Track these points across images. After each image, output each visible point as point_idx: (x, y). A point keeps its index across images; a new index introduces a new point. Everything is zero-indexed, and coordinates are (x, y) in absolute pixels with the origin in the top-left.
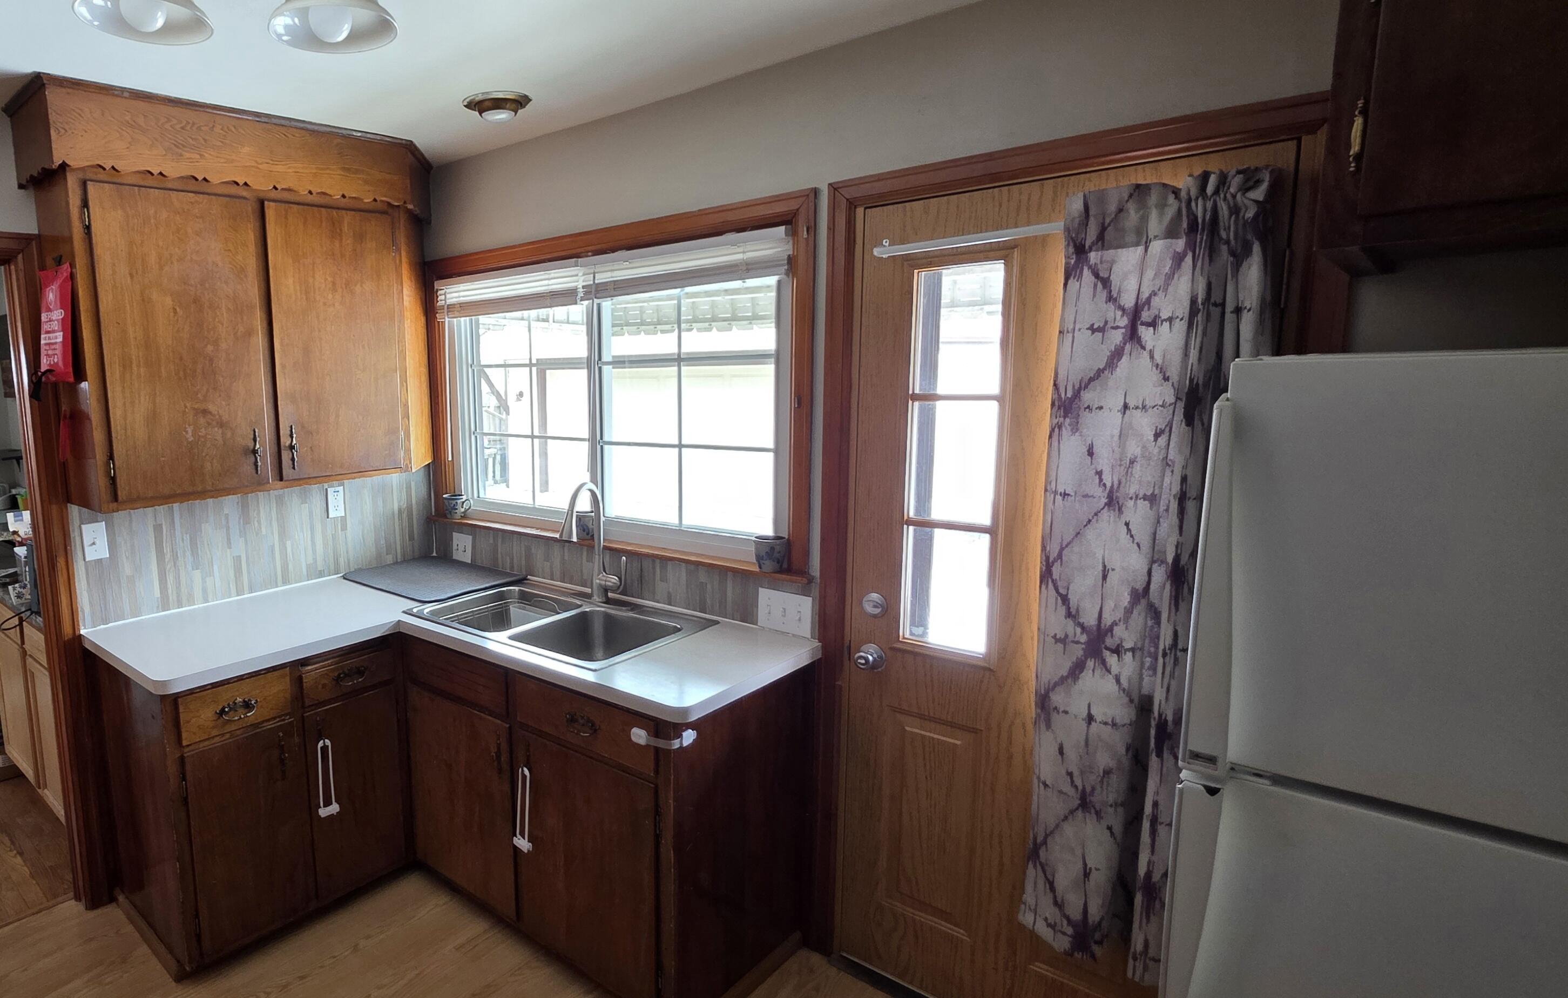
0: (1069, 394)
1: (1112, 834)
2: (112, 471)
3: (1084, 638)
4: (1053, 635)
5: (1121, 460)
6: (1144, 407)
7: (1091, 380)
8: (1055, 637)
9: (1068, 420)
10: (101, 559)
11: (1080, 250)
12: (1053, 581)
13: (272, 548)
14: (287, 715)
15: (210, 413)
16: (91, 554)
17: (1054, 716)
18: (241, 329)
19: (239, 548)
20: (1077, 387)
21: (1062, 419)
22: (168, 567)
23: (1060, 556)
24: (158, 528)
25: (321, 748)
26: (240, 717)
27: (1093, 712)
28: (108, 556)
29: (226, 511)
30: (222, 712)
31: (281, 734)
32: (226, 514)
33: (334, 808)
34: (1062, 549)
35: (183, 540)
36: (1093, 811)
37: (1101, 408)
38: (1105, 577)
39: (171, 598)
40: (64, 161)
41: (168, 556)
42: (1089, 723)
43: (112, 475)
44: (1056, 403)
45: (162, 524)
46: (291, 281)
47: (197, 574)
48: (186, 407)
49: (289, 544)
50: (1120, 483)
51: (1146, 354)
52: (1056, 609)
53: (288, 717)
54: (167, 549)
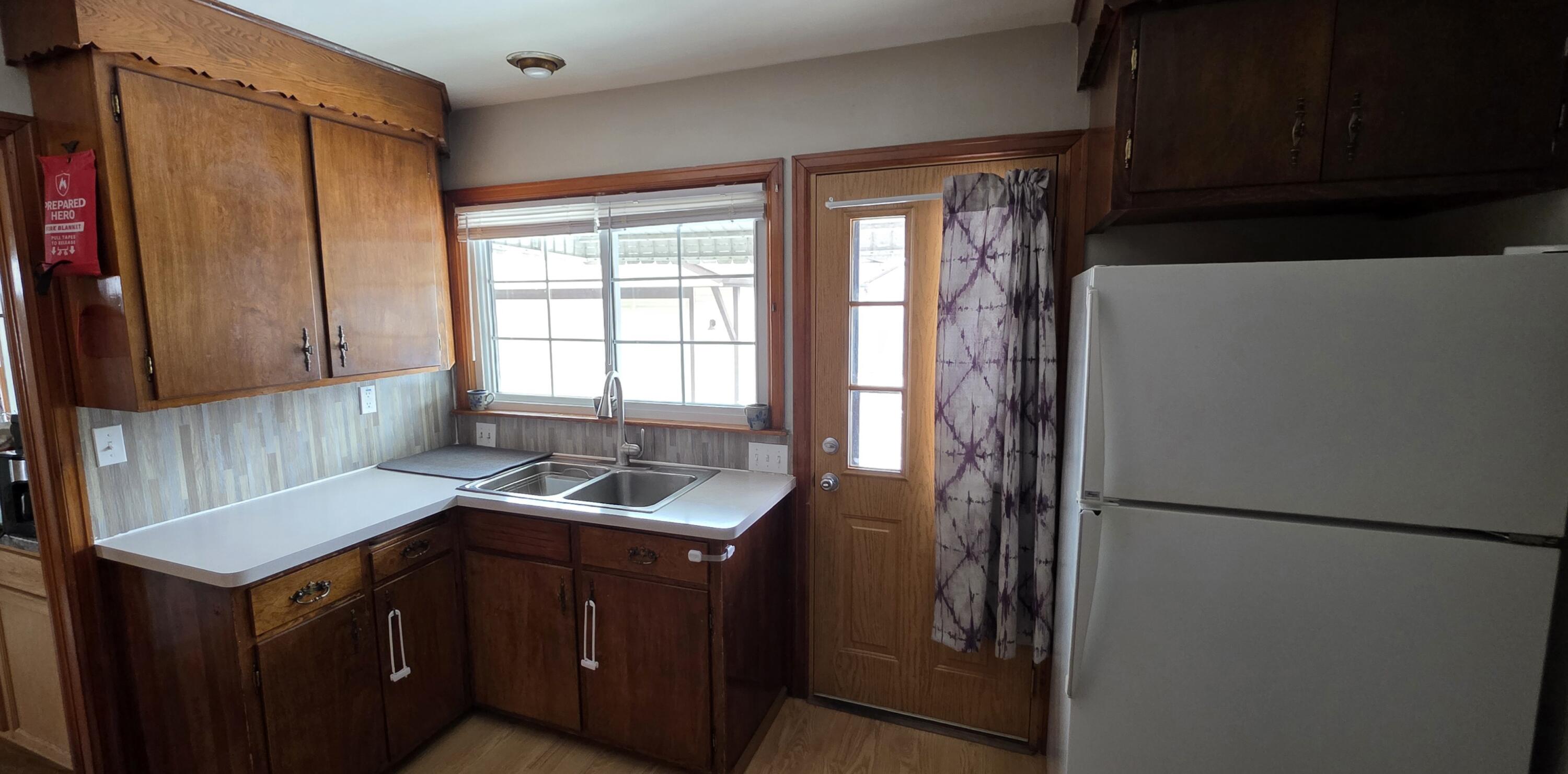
0: (950, 300)
1: (984, 570)
2: (151, 368)
3: (964, 451)
4: (946, 451)
5: (979, 340)
6: (991, 307)
7: (961, 291)
8: (947, 452)
9: (949, 316)
10: (118, 464)
11: (952, 211)
12: (944, 417)
13: (307, 444)
14: (358, 591)
15: (259, 311)
16: (105, 460)
17: (949, 502)
18: (289, 233)
19: (274, 446)
20: (954, 295)
21: (945, 316)
22: (197, 468)
23: (948, 401)
24: (185, 430)
25: (392, 618)
26: (316, 600)
27: (971, 496)
28: (126, 460)
29: (259, 410)
30: (297, 596)
31: (353, 611)
32: (259, 414)
33: (406, 671)
34: (949, 397)
35: (213, 440)
36: (973, 558)
37: (967, 308)
38: (973, 412)
39: (200, 499)
40: (92, 43)
41: (197, 457)
42: (969, 504)
43: (152, 372)
44: (941, 306)
45: (189, 426)
46: (337, 193)
47: (229, 475)
48: (233, 305)
49: (324, 440)
50: (979, 353)
51: (991, 275)
52: (947, 435)
53: (359, 594)
54: (195, 451)
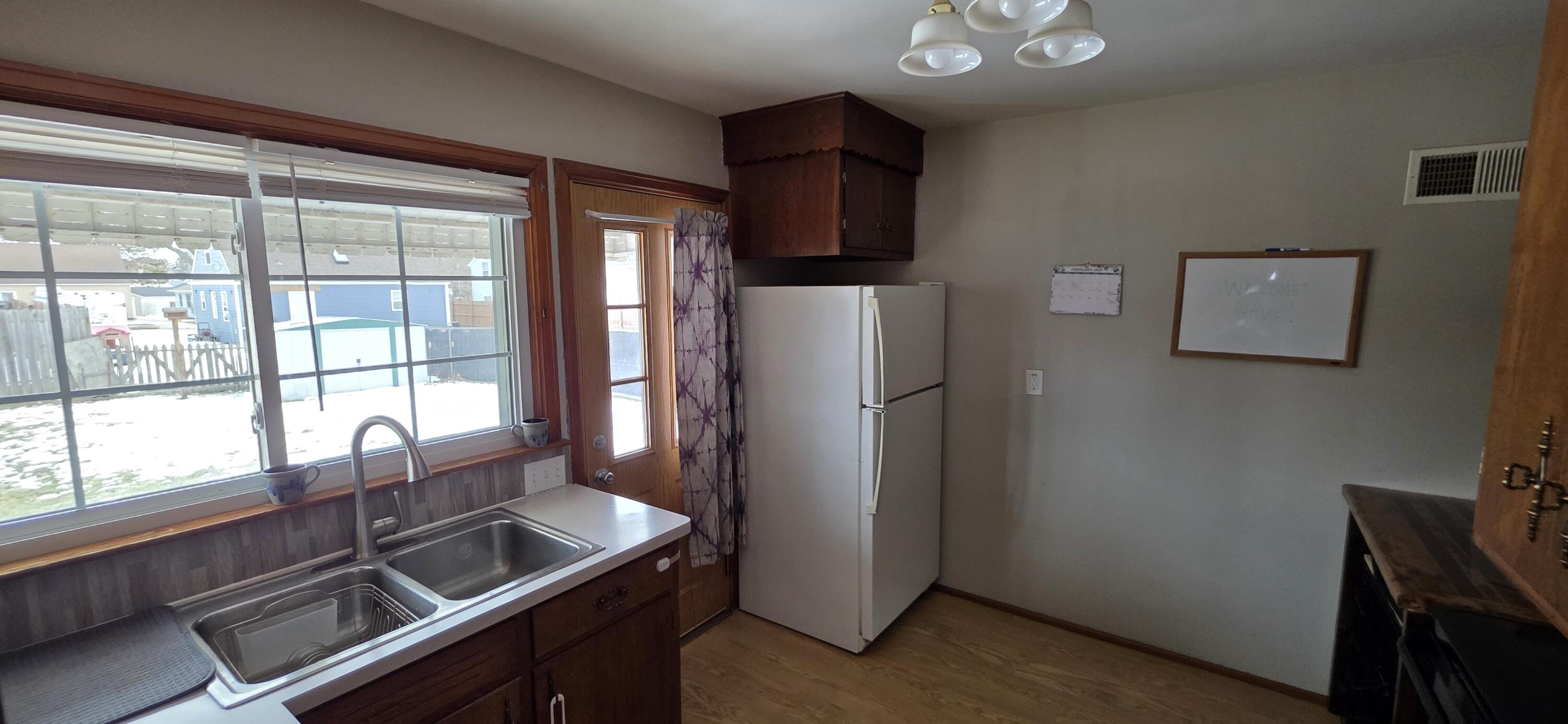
0: (685, 303)
3: (702, 415)
4: (693, 418)
5: (702, 332)
6: (709, 308)
7: (691, 296)
8: (694, 419)
9: (686, 315)
11: (681, 235)
12: (689, 393)
17: (698, 457)
21: (682, 315)
23: (691, 380)
27: (710, 447)
34: (692, 377)
36: (713, 490)
37: (694, 309)
38: (704, 385)
42: (708, 453)
44: (678, 308)
50: (703, 342)
51: (706, 285)
52: (693, 406)
